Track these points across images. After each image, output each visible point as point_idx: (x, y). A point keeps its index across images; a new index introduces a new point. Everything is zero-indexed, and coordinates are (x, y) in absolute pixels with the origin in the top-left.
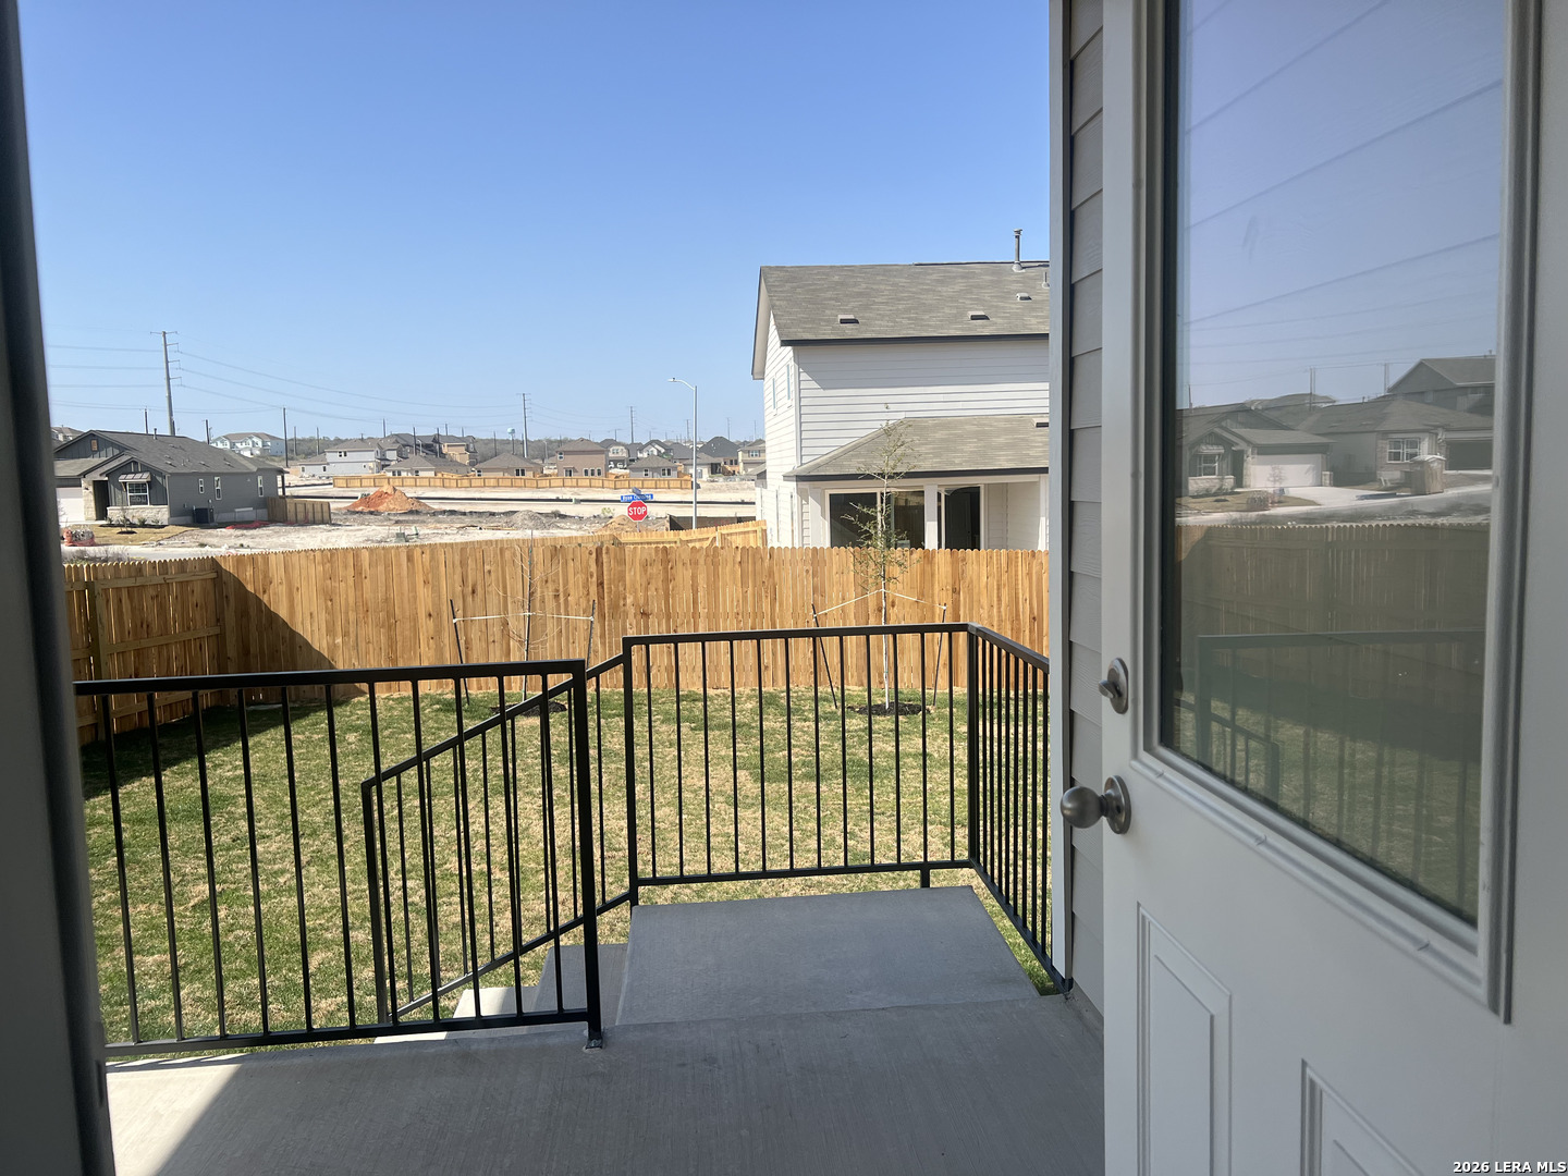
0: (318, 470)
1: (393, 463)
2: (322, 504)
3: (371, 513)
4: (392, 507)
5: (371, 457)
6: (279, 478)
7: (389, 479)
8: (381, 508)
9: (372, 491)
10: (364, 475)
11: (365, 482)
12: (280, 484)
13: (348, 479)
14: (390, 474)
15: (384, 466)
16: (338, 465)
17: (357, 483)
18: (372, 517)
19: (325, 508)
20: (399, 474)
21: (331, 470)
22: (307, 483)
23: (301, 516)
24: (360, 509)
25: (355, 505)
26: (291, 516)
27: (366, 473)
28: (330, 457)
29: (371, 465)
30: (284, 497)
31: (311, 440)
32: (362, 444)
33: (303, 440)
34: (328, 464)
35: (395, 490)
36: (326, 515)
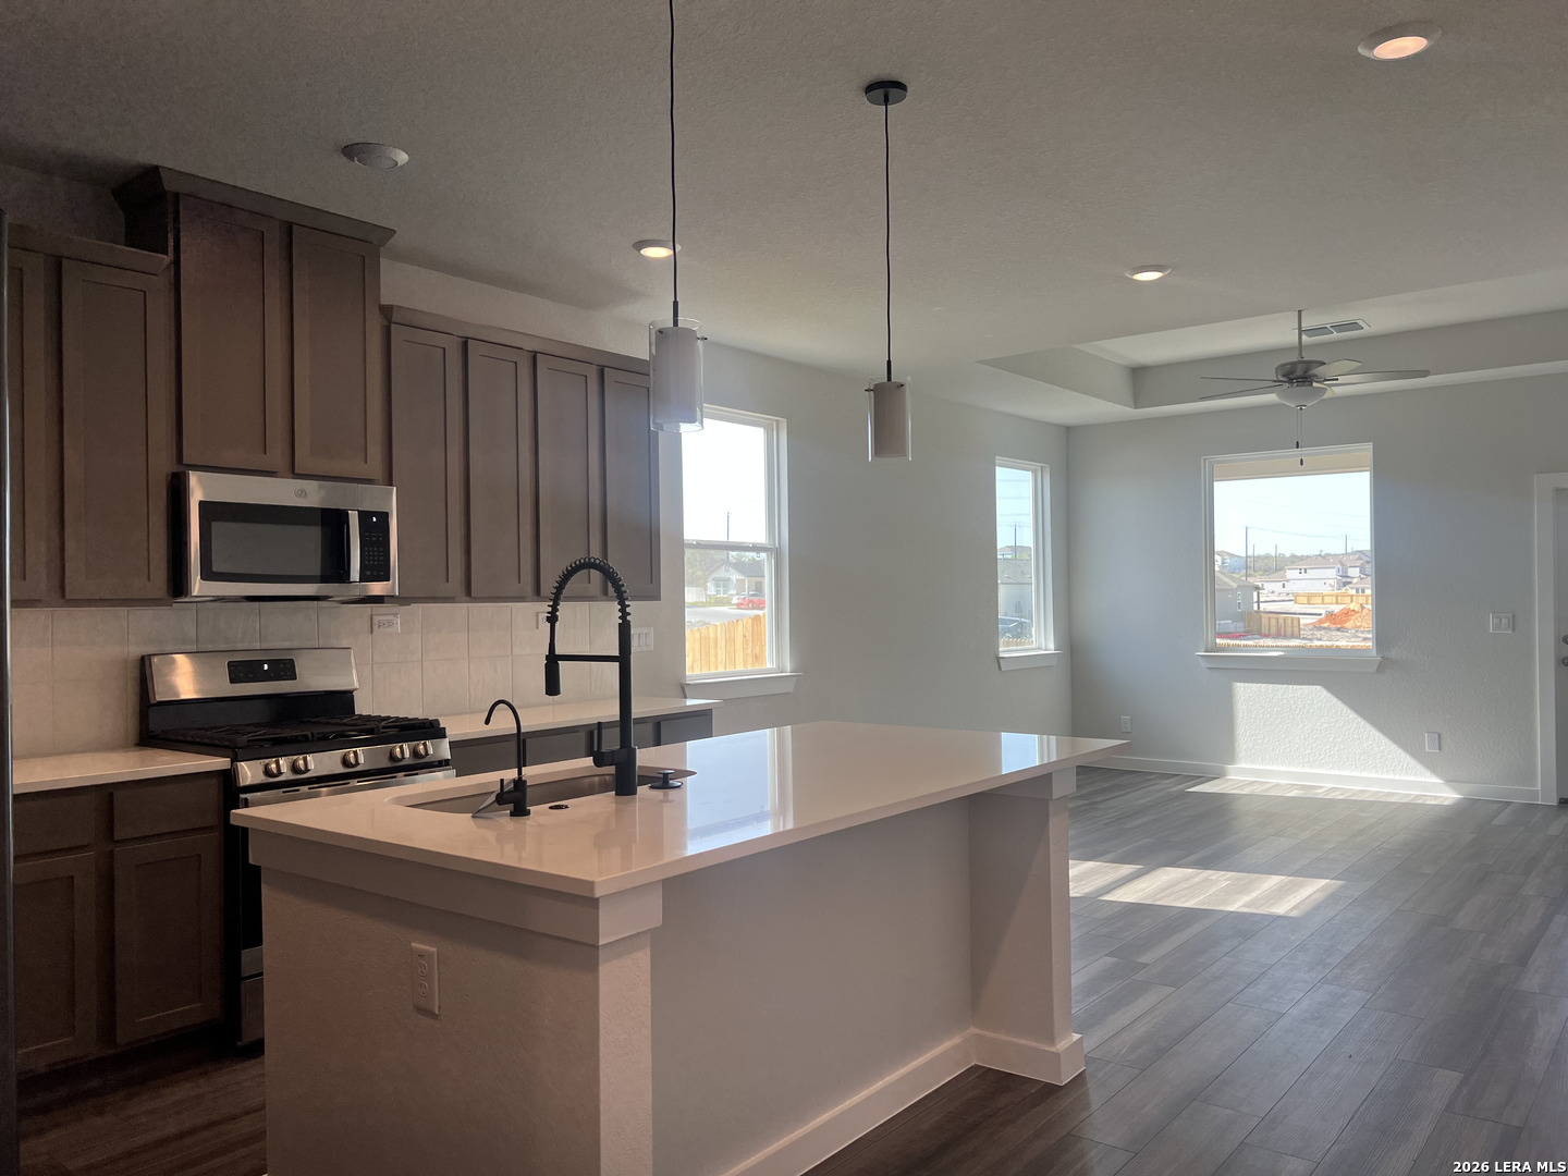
0: (1277, 587)
1: (1355, 581)
2: (1292, 619)
3: (1338, 630)
4: (1358, 624)
5: (1332, 573)
6: (1255, 594)
7: (1352, 596)
8: (1348, 625)
9: (1336, 609)
10: (1325, 593)
11: (1327, 599)
12: (1255, 599)
13: (1310, 597)
14: (1353, 592)
15: (1345, 584)
16: (1297, 582)
17: (1319, 600)
18: (1338, 633)
19: (1295, 622)
20: (1363, 591)
21: (1291, 587)
22: (1268, 599)
23: (1273, 630)
24: (1326, 625)
25: (1321, 621)
26: (1265, 630)
27: (1327, 590)
28: (1291, 574)
29: (1332, 582)
30: (1258, 612)
31: (1267, 557)
32: (1322, 560)
33: (1259, 557)
34: (1287, 581)
35: (1363, 608)
36: (1296, 629)
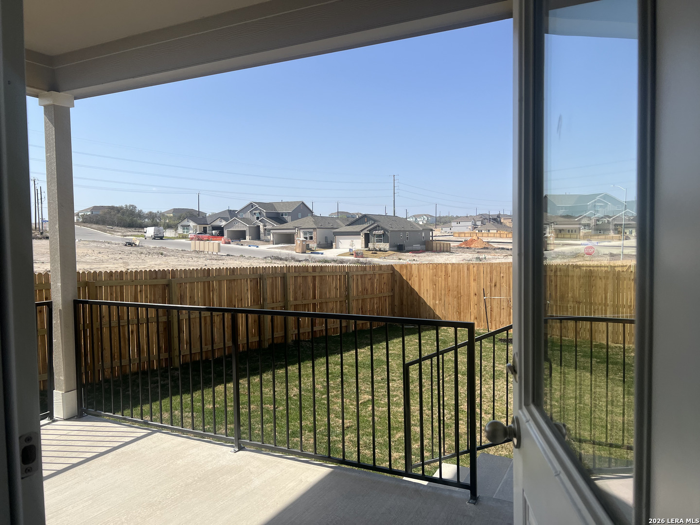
0: (448, 229)
1: (479, 227)
2: (447, 244)
3: (468, 248)
4: (476, 246)
5: (470, 224)
6: (431, 233)
7: (476, 233)
8: (472, 246)
9: (469, 239)
10: (466, 232)
11: (466, 235)
12: (431, 235)
13: (460, 233)
14: (477, 231)
15: (475, 228)
16: (456, 228)
17: (463, 235)
18: (468, 250)
19: (448, 246)
20: (481, 231)
21: (453, 230)
22: (443, 235)
23: (438, 249)
24: (463, 246)
25: (461, 245)
26: (434, 249)
27: (467, 231)
28: (453, 224)
29: (470, 227)
30: (432, 240)
31: (446, 217)
32: (467, 219)
33: (443, 217)
34: (452, 227)
35: (478, 238)
36: (448, 249)
